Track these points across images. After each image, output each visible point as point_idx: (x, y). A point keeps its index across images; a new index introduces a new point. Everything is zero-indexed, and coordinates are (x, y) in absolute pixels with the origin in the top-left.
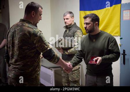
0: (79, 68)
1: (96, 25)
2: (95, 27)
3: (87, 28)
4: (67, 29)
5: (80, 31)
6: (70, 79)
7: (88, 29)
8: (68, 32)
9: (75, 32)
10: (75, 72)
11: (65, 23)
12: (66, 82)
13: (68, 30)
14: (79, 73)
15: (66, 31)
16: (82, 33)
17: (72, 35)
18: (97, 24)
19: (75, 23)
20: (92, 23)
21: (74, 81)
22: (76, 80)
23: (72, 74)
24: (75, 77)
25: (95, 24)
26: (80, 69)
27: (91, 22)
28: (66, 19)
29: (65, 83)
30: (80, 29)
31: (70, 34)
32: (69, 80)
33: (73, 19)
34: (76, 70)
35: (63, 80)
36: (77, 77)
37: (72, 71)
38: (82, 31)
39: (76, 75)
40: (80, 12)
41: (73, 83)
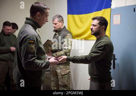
5: (70, 35)
6: (60, 83)
9: (66, 36)
10: (66, 76)
11: (54, 27)
12: (55, 86)
13: (58, 33)
14: (70, 77)
15: (56, 34)
16: (72, 37)
19: (65, 27)
21: (64, 86)
22: (66, 84)
23: (62, 79)
24: (65, 81)
29: (54, 87)
30: (70, 33)
33: (62, 23)
34: (66, 74)
35: (52, 84)
36: (67, 81)
37: (62, 75)
38: (72, 35)
39: (66, 79)
40: (68, 16)
41: (63, 87)
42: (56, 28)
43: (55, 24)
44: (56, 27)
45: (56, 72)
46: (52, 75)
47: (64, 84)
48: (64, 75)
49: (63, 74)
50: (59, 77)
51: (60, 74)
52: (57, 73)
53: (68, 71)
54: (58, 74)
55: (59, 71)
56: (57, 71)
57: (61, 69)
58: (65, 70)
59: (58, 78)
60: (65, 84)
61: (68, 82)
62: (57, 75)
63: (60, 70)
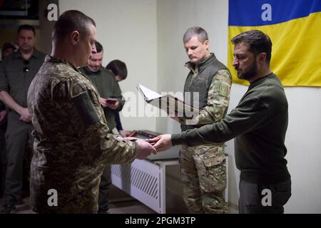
0: (224, 161)
1: (261, 59)
2: (259, 66)
3: (240, 67)
4: (194, 70)
5: (226, 74)
6: (203, 188)
7: (241, 70)
8: (195, 75)
9: (214, 75)
10: (215, 170)
11: (190, 56)
12: (191, 195)
13: (197, 70)
14: (225, 173)
15: (191, 73)
16: (231, 78)
17: (207, 81)
18: (265, 58)
19: (213, 55)
20: (251, 55)
21: (211, 193)
22: (218, 188)
23: (208, 176)
24: (215, 182)
25: (258, 59)
26: (227, 165)
27: (248, 53)
28: (190, 50)
29: (190, 197)
30: (226, 69)
31: (202, 79)
32: (200, 189)
33: (206, 44)
34: (217, 166)
35: (185, 191)
36: (220, 182)
37: (207, 168)
38: (229, 73)
39: (218, 178)
40: (229, 29)
41: (210, 197)
42: (196, 57)
43: (193, 48)
44: (194, 55)
45: (194, 162)
46: (183, 170)
47: (212, 189)
48: (213, 167)
49: (208, 166)
50: (200, 173)
51: (203, 166)
52: (195, 165)
53: (220, 159)
54: (198, 166)
55: (199, 159)
56: (196, 158)
57: (204, 153)
58: (214, 157)
59: (199, 175)
60: (214, 190)
61: (220, 185)
62: (196, 169)
63: (201, 156)
